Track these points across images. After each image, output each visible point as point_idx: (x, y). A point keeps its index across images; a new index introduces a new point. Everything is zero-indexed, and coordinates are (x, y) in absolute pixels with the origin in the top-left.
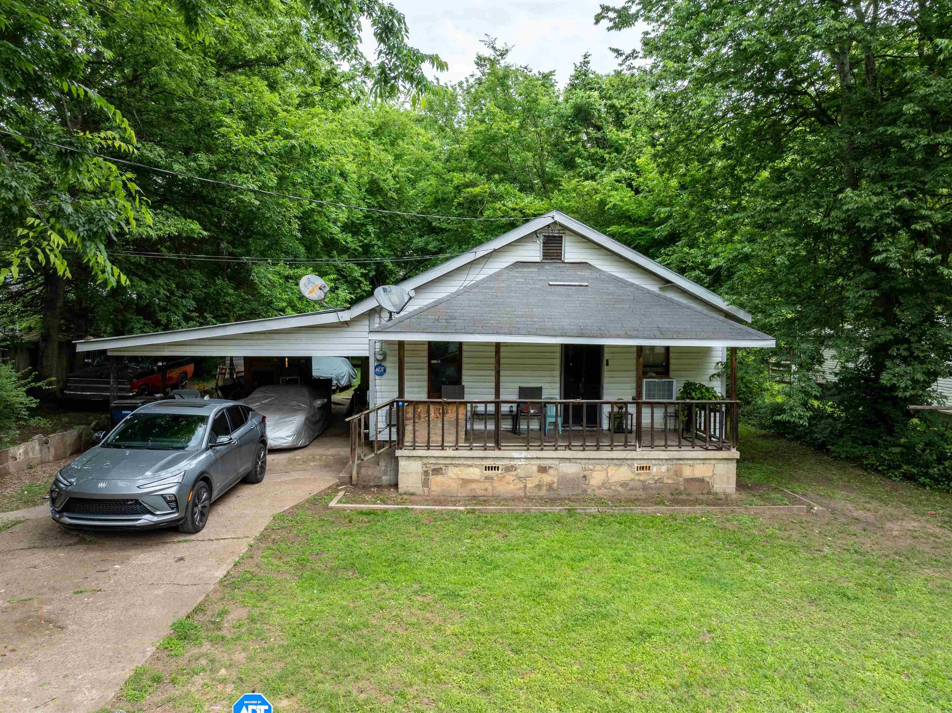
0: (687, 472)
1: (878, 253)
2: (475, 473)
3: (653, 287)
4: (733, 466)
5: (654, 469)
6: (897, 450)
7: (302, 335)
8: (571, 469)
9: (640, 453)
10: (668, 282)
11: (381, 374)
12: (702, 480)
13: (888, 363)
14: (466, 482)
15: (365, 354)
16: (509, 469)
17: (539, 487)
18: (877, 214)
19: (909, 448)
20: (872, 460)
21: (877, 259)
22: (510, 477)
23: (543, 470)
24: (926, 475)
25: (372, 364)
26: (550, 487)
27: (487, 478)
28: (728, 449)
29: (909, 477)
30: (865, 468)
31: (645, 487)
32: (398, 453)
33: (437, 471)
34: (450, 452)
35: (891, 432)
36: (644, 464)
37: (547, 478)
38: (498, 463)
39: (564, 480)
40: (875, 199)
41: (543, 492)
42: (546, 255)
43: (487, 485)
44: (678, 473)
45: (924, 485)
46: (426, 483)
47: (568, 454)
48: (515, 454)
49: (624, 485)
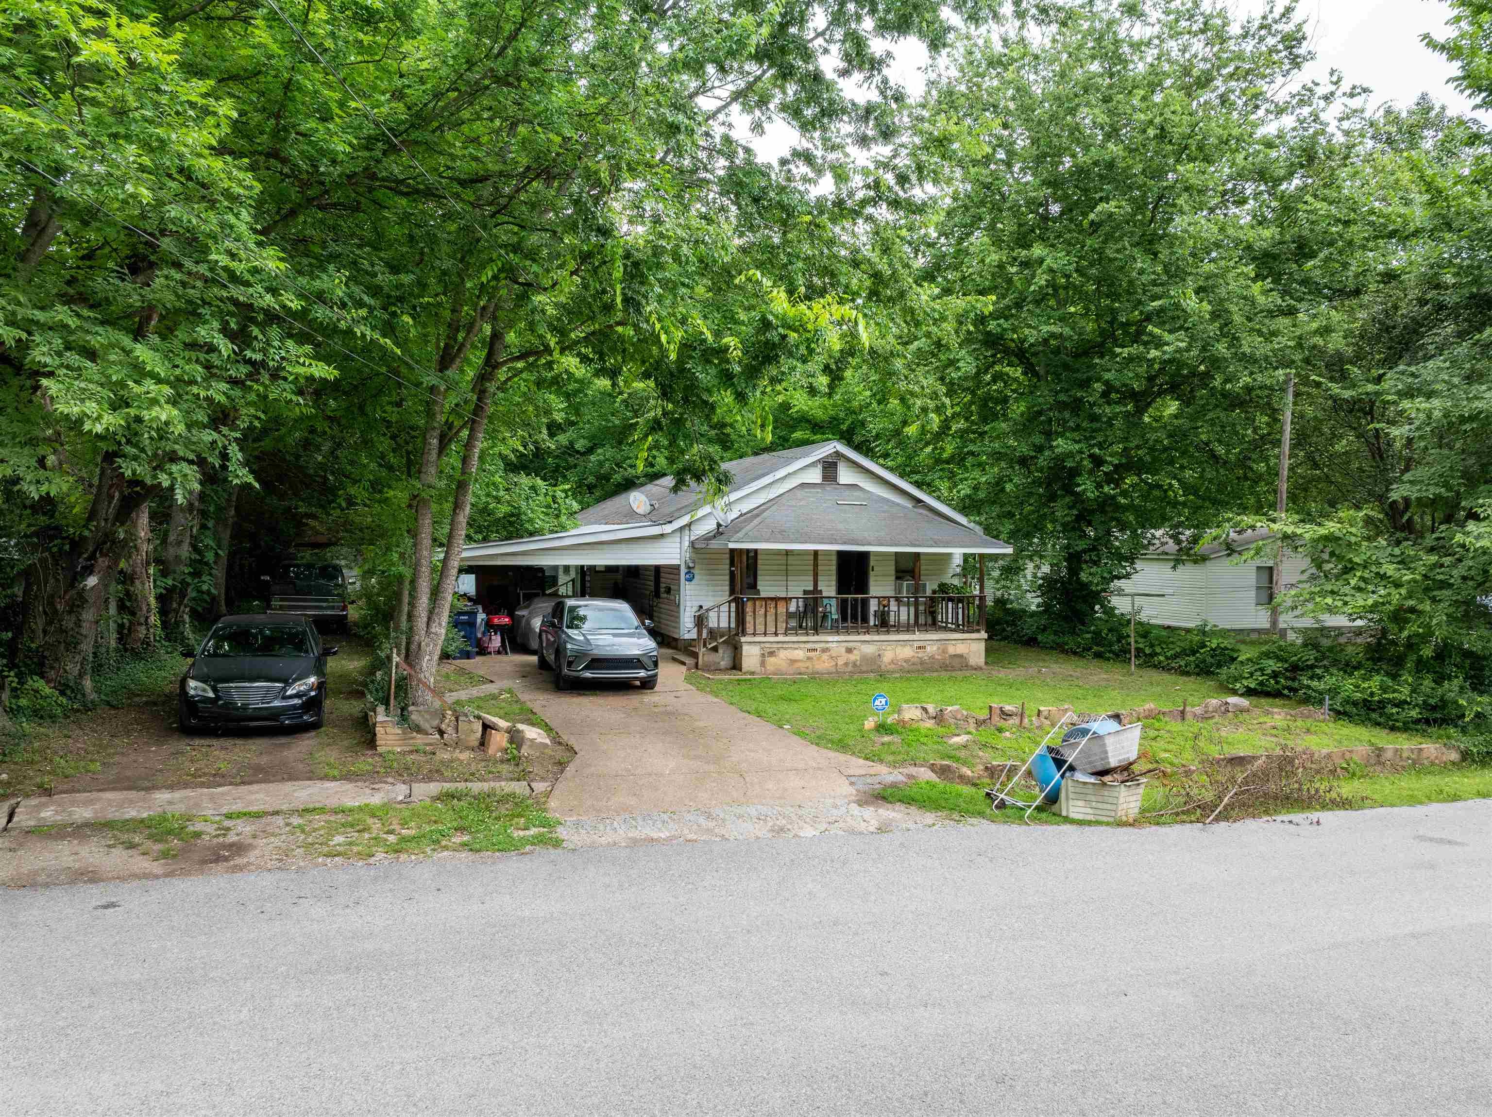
0: (951, 650)
1: (1079, 485)
2: (799, 654)
3: (909, 504)
4: (982, 646)
5: (928, 649)
6: (1088, 636)
7: (623, 546)
8: (869, 649)
9: (917, 636)
10: (919, 501)
11: (690, 580)
12: (961, 656)
13: (1084, 566)
14: (793, 661)
15: (676, 562)
16: (825, 650)
17: (846, 664)
18: (1078, 458)
19: (1097, 633)
20: (1071, 645)
21: (1078, 489)
22: (825, 656)
23: (849, 651)
24: (1110, 651)
25: (683, 570)
26: (855, 665)
27: (809, 658)
28: (978, 631)
29: (1098, 656)
30: (1065, 652)
31: (922, 663)
32: (743, 639)
33: (772, 654)
34: (781, 638)
35: (1083, 624)
36: (921, 644)
37: (852, 657)
38: (817, 646)
39: (865, 658)
40: (1077, 447)
41: (850, 668)
42: (825, 478)
43: (808, 664)
44: (944, 651)
45: (1108, 659)
46: (763, 664)
47: (867, 637)
48: (830, 638)
49: (906, 661)
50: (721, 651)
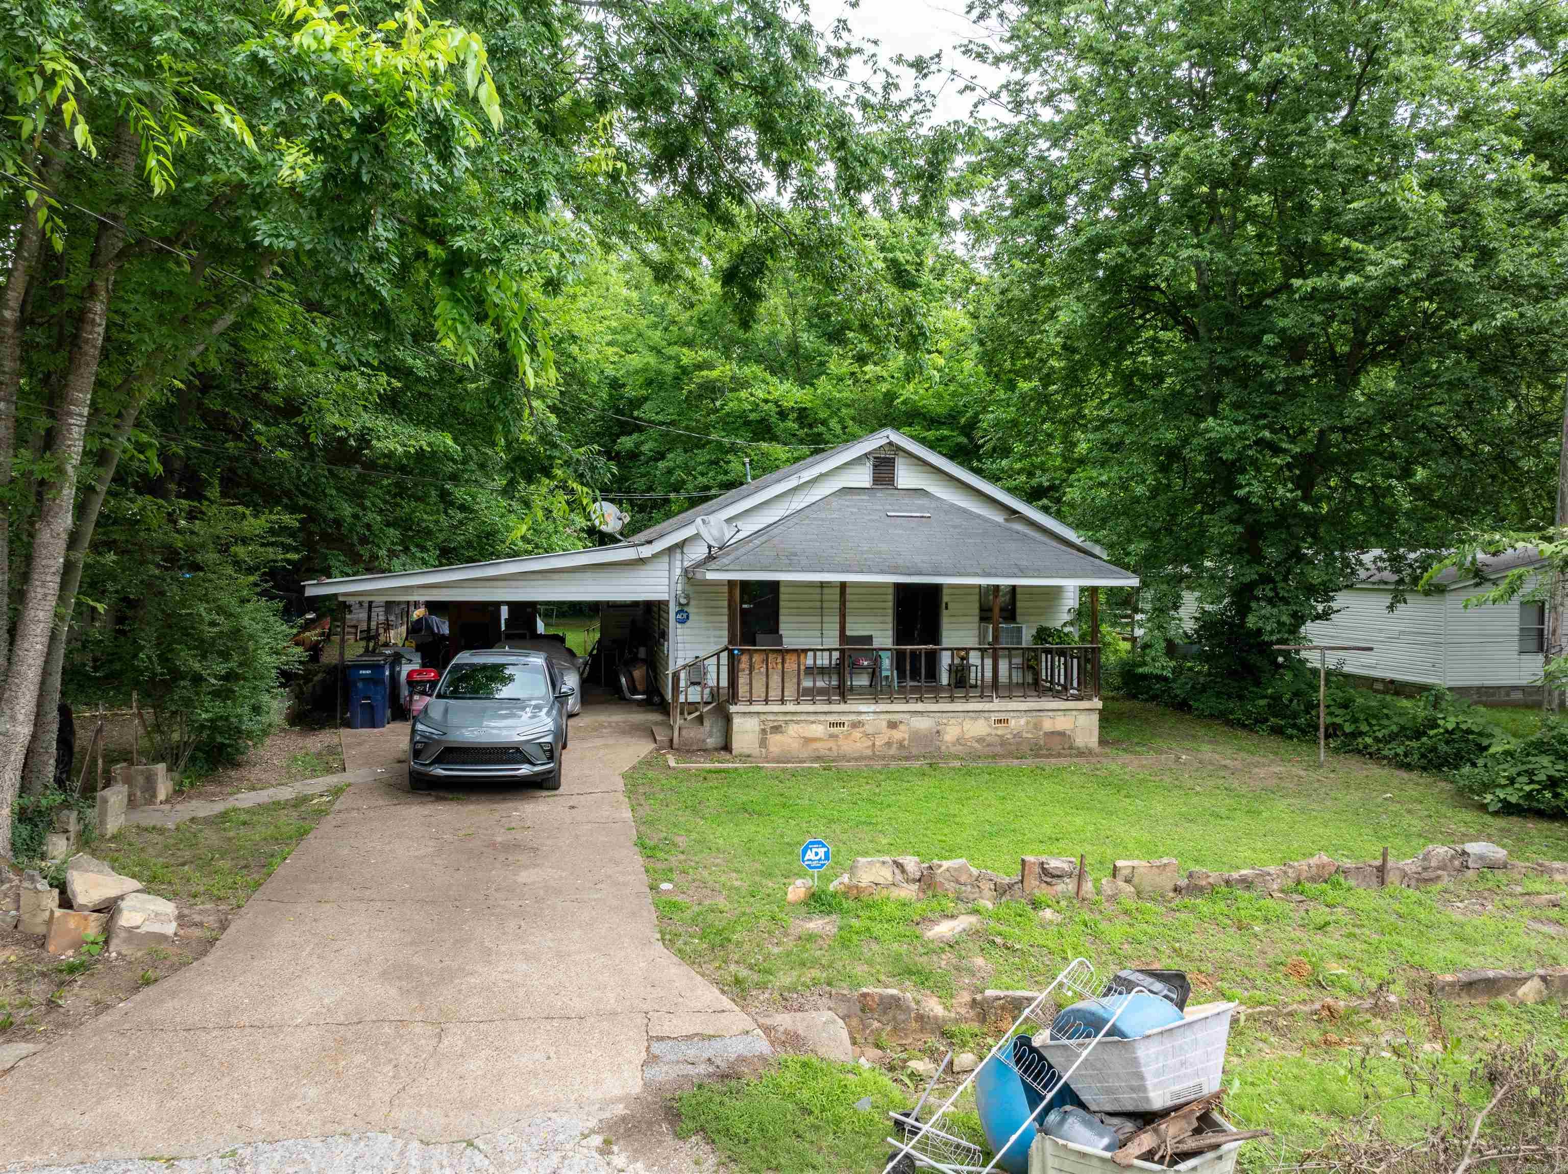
0: (1048, 725)
1: (1241, 487)
2: (818, 730)
3: (998, 518)
4: (1095, 717)
5: (1013, 723)
6: (1263, 702)
7: (588, 575)
8: (923, 724)
9: (997, 704)
10: (1015, 512)
11: (682, 622)
12: (1062, 734)
13: (1254, 605)
14: (808, 741)
15: (664, 597)
16: (855, 725)
17: (889, 744)
18: (1239, 446)
19: (1276, 698)
20: (1238, 715)
21: (1241, 493)
22: (857, 734)
23: (893, 725)
24: (1294, 726)
25: (673, 608)
26: (901, 745)
27: (832, 736)
28: (1090, 699)
29: (1277, 731)
30: (1230, 723)
31: (1003, 743)
32: (733, 709)
33: (776, 729)
34: (790, 707)
35: (1258, 683)
36: (1002, 716)
37: (897, 735)
38: (844, 718)
39: (916, 736)
40: (1237, 429)
41: (893, 751)
42: (877, 480)
43: (831, 744)
44: (1037, 726)
45: (1291, 737)
46: (763, 743)
47: (919, 707)
48: (863, 708)
49: (980, 740)
50: (707, 723)
